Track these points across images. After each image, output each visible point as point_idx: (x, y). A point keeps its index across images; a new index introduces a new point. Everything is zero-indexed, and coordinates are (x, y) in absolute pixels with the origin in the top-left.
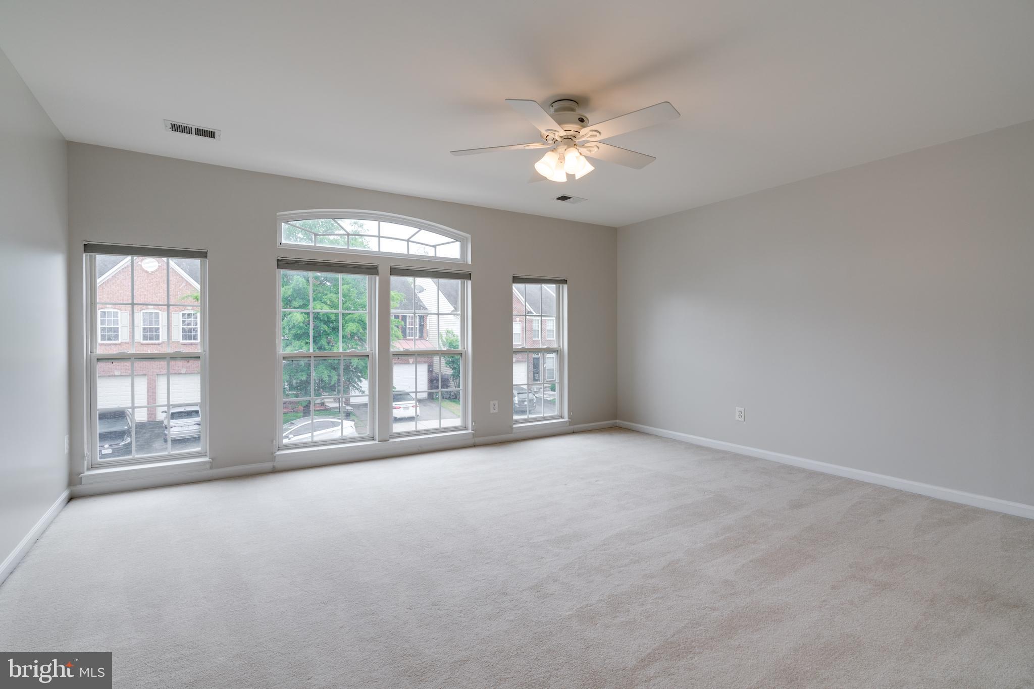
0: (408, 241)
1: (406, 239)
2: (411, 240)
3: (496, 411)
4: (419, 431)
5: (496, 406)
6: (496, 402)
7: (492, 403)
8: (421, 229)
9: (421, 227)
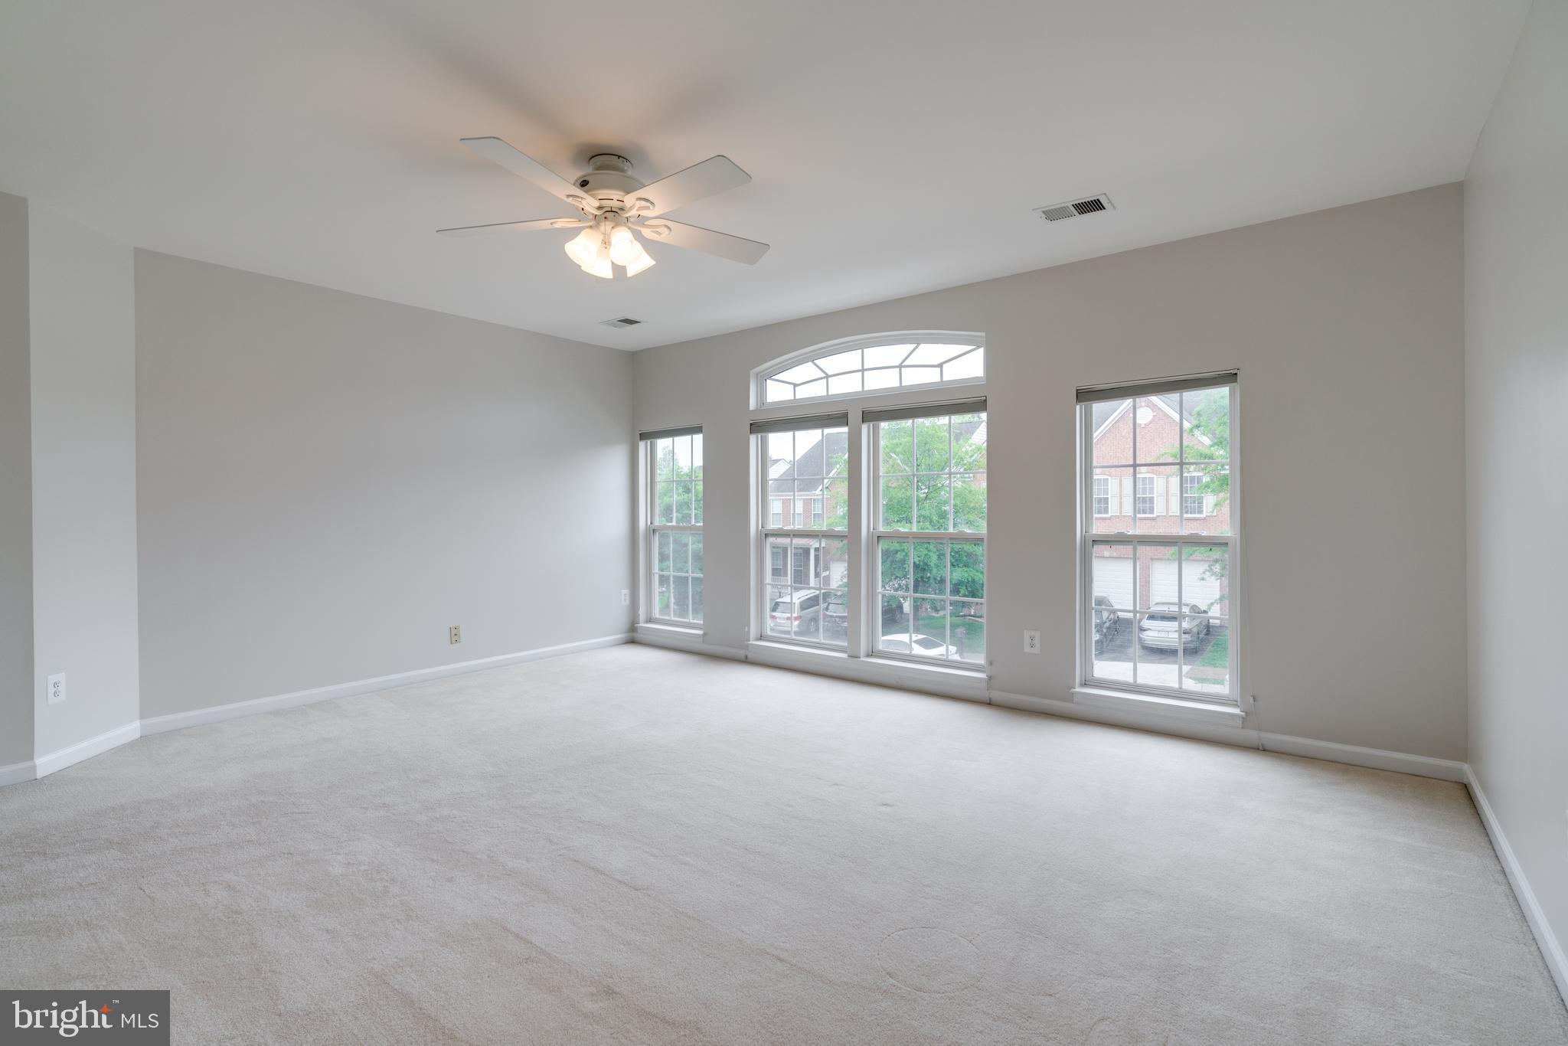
0: (900, 366)
1: (897, 364)
2: (904, 364)
3: (1036, 650)
4: (914, 656)
5: (1037, 641)
6: (1037, 635)
7: (1027, 635)
8: (919, 344)
9: (918, 341)
